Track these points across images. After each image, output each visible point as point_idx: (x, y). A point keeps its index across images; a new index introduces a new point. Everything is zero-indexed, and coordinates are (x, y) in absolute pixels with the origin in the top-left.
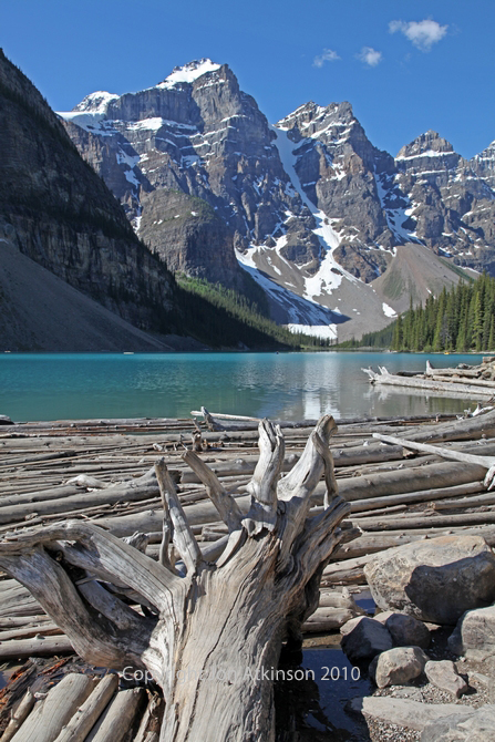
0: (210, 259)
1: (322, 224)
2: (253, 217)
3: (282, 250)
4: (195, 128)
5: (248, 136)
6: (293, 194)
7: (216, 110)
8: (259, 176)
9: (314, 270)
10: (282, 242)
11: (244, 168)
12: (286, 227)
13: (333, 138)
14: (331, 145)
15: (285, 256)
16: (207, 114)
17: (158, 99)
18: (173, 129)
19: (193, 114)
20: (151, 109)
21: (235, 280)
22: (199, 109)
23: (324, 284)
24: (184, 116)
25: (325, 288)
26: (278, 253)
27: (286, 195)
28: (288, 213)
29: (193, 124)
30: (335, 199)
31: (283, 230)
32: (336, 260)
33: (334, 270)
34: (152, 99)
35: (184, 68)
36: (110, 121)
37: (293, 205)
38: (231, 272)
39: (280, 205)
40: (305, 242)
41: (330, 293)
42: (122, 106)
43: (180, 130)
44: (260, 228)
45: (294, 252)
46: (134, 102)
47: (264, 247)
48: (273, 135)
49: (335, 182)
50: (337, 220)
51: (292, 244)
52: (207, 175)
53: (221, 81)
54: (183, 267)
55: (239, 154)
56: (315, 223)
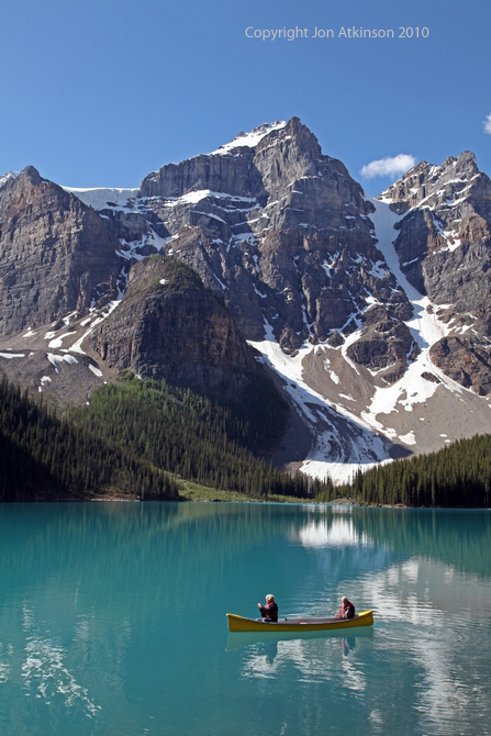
0: (179, 349)
1: (423, 313)
2: (314, 305)
3: (350, 350)
4: (254, 200)
5: (319, 202)
6: (382, 275)
7: (280, 174)
8: (332, 254)
9: (393, 378)
10: (352, 338)
11: (311, 242)
12: (364, 319)
13: (446, 198)
14: (443, 207)
15: (353, 358)
16: (269, 181)
17: (207, 168)
18: (223, 203)
19: (253, 183)
20: (196, 180)
21: (224, 385)
22: (260, 176)
23: (404, 396)
24: (240, 187)
25: (403, 402)
26: (344, 353)
27: (368, 276)
28: (371, 300)
29: (252, 197)
30: (445, 276)
31: (358, 322)
32: (434, 360)
33: (427, 376)
34: (199, 169)
35: (251, 134)
36: (144, 199)
37: (378, 288)
38: (219, 372)
39: (360, 290)
40: (386, 337)
41: (409, 409)
42: (161, 179)
43: (234, 203)
44: (322, 319)
45: (366, 350)
46: (177, 173)
47: (324, 346)
48: (370, 207)
49: (445, 255)
50: (445, 307)
51: (366, 339)
52: (259, 255)
53: (288, 137)
54: (133, 363)
55: (305, 225)
56: (411, 313)
